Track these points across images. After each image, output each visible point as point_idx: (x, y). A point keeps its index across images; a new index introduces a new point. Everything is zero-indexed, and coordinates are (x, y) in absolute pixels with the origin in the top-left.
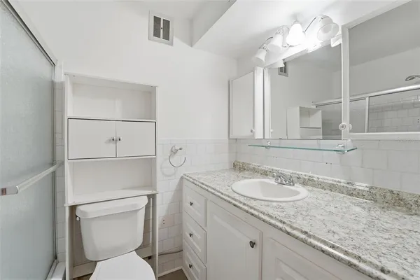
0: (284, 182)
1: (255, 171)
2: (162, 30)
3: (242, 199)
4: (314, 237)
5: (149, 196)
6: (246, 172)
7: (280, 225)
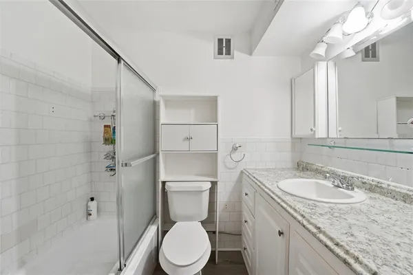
0: (341, 185)
1: (319, 173)
2: (224, 49)
3: (280, 193)
4: (324, 234)
5: (212, 182)
6: (309, 173)
7: (300, 218)
